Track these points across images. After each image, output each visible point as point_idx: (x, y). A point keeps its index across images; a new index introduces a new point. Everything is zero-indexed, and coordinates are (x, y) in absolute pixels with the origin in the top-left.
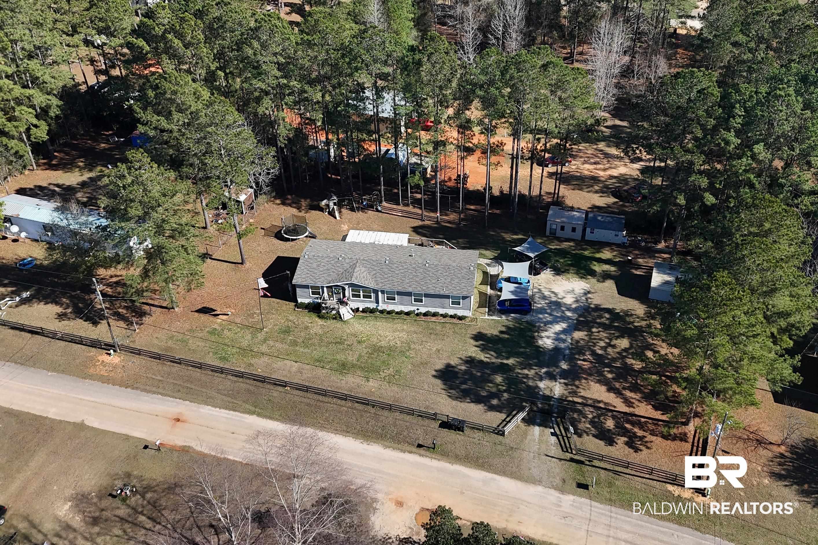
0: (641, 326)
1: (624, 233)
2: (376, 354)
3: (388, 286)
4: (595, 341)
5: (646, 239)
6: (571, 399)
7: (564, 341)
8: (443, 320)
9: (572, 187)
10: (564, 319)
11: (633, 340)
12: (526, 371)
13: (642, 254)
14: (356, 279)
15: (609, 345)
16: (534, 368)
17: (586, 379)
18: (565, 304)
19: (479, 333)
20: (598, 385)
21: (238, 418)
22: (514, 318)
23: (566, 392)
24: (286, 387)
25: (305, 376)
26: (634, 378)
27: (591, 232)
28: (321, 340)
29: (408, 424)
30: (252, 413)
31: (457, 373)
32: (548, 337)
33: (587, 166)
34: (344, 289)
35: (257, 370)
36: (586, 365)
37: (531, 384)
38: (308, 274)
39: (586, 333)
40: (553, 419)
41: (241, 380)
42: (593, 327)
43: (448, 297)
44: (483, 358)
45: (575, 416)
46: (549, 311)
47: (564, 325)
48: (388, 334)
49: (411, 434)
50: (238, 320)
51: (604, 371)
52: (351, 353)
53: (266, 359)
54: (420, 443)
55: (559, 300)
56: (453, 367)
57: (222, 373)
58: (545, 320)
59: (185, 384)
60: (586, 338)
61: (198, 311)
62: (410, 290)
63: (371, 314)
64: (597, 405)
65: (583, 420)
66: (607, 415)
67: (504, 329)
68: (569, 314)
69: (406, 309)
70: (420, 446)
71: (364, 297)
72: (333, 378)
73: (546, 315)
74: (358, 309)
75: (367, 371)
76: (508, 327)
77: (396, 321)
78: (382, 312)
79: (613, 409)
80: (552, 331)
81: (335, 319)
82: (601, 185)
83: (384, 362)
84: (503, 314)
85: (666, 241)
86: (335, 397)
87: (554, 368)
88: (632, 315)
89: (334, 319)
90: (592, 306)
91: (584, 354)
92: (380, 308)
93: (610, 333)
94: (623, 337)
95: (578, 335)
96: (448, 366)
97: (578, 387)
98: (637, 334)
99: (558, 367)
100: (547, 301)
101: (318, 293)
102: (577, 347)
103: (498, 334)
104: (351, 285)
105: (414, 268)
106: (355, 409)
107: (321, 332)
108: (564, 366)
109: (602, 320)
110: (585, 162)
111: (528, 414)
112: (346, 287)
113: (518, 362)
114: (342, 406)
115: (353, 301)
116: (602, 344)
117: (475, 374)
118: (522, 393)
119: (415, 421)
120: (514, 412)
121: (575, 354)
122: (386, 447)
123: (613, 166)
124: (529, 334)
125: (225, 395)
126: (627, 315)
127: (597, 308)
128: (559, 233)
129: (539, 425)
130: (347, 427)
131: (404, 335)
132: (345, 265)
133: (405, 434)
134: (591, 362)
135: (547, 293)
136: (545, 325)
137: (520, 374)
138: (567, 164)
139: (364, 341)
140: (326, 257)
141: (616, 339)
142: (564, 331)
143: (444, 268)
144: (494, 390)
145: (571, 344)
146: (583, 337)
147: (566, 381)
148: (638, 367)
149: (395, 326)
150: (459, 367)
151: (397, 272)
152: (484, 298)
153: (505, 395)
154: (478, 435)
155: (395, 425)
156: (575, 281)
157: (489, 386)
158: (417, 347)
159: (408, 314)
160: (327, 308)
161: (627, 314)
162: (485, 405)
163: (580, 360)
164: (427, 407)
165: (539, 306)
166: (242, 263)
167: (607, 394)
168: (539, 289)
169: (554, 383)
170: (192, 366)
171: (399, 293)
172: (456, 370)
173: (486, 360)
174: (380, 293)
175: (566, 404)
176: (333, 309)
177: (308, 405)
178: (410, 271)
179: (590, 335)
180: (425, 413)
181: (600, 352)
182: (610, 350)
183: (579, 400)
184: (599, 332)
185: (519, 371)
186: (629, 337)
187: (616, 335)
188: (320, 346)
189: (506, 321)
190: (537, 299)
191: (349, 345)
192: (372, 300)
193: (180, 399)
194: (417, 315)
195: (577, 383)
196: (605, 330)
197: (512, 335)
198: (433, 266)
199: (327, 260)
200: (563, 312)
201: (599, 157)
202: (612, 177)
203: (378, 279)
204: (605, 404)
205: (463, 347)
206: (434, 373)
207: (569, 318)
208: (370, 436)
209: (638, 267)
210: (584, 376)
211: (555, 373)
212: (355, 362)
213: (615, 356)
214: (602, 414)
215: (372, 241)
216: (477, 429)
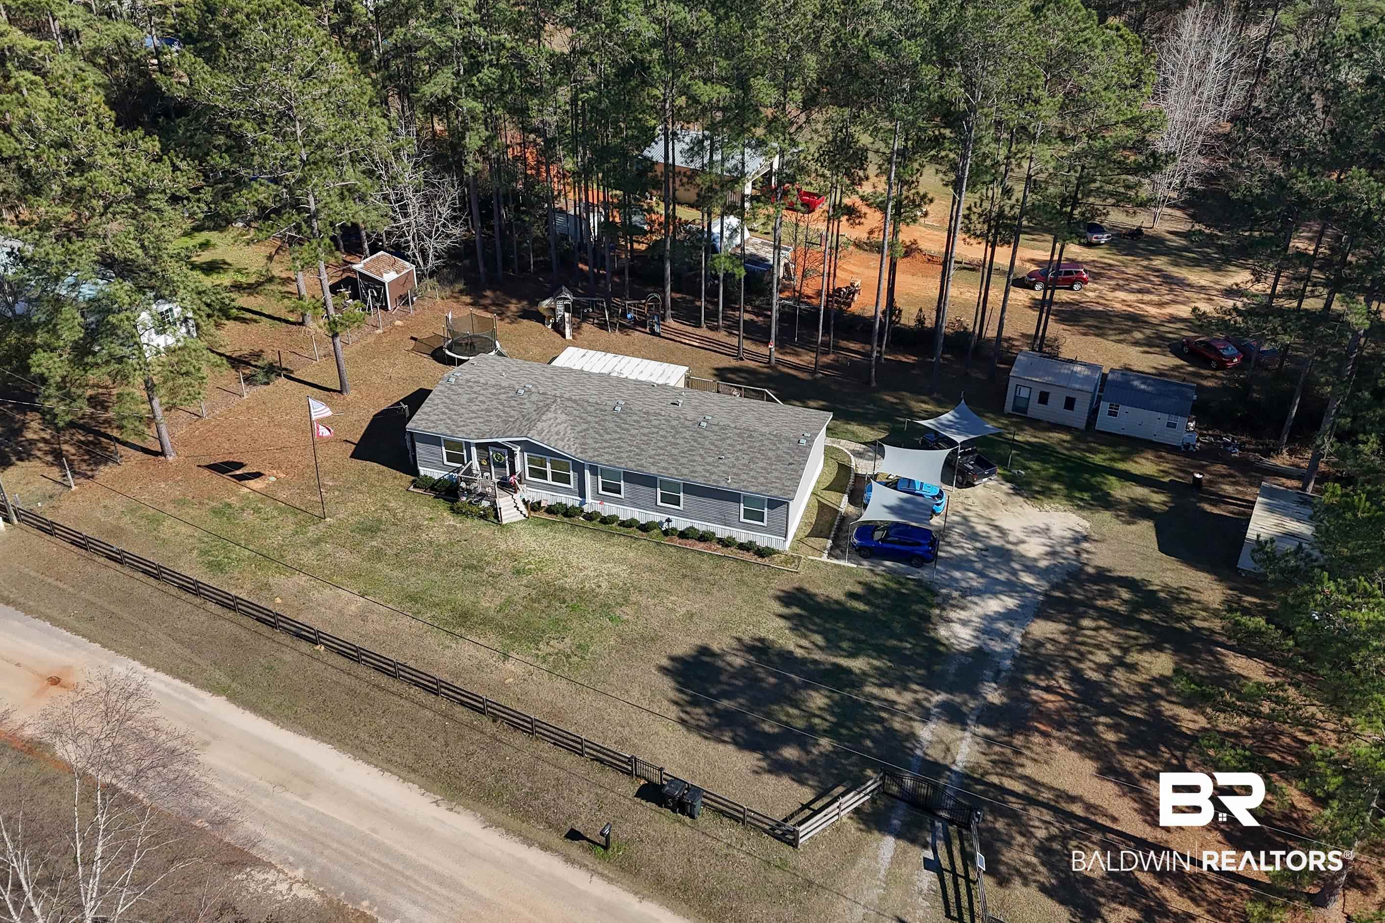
0: (1212, 631)
1: (1192, 424)
2: (545, 602)
3: (606, 457)
4: (1083, 649)
5: (1244, 443)
6: (995, 779)
7: (1005, 637)
8: (720, 551)
9: (1082, 329)
10: (1012, 587)
11: (1184, 660)
12: (890, 694)
13: (1231, 476)
14: (539, 434)
15: (1120, 662)
16: (915, 687)
17: (1044, 734)
18: (1023, 556)
19: (799, 589)
20: (1074, 755)
21: (183, 698)
22: (890, 571)
23: (983, 760)
24: (316, 643)
25: (370, 626)
26: (1178, 753)
27: (1110, 413)
28: (437, 556)
29: (562, 775)
30: (216, 689)
31: (720, 671)
32: (964, 623)
33: (1121, 295)
34: (512, 455)
35: (273, 600)
36: (1052, 702)
37: (897, 726)
38: (444, 413)
39: (1063, 627)
40: (938, 824)
41: (231, 614)
42: (1083, 615)
43: (734, 497)
44: (791, 647)
45: (1000, 825)
46: (979, 566)
47: (1011, 602)
48: (587, 563)
49: (561, 802)
50: (282, 495)
51: (1097, 724)
52: (491, 592)
53: (302, 580)
54: (579, 827)
55: (1010, 547)
56: (713, 654)
57: (197, 594)
58: (964, 584)
59: (112, 608)
60: (1062, 639)
61: (209, 467)
62: (653, 471)
63: (566, 519)
64: (1064, 805)
65: (1020, 839)
66: (1088, 838)
67: (858, 589)
68: (1027, 579)
69: (642, 516)
70: (574, 835)
71: (556, 477)
72: (430, 640)
73: (971, 575)
74: (539, 503)
75: (511, 637)
76: (870, 588)
77: (615, 540)
78: (590, 517)
79: (1109, 823)
80: (979, 610)
81: (484, 517)
82: (1148, 332)
83: (557, 622)
84: (865, 557)
85: (1291, 453)
86: (417, 684)
87: (966, 696)
88: (1189, 601)
89: (482, 517)
90: (1090, 570)
91: (1050, 675)
92: (587, 508)
93: (1129, 637)
94: (1161, 650)
95: (1041, 629)
96: (704, 651)
97: (1017, 752)
98: (1199, 646)
99: (975, 694)
100: (978, 545)
101: (460, 459)
102: (1035, 656)
103: (843, 598)
104: (528, 447)
105: (673, 427)
106: (452, 718)
107: (442, 539)
108: (994, 695)
109: (1111, 603)
110: (1118, 287)
111: (873, 801)
112: (517, 450)
113: (876, 668)
114: (424, 707)
115: (530, 485)
116: (1102, 657)
117: (762, 680)
118: (869, 743)
119: (581, 770)
120: (840, 789)
121: (1024, 671)
122: (491, 823)
123: (1180, 299)
124: (916, 607)
125: (182, 643)
126: (1177, 600)
127: (1103, 577)
128: (1035, 409)
129: (898, 836)
130: (418, 757)
131: (622, 572)
132: (528, 405)
133: (548, 797)
134: (1066, 697)
135: (980, 528)
136: (963, 596)
137: (876, 698)
138: (1076, 287)
139: (530, 571)
140: (493, 386)
141: (1140, 652)
142: (1008, 616)
143: (740, 435)
144: (800, 724)
145: (1022, 647)
146: (1056, 636)
147: (990, 732)
148: (1191, 725)
149: (611, 550)
150: (729, 658)
151: (634, 432)
152: (828, 517)
153: (825, 743)
154: (729, 831)
155: (531, 772)
156: (1057, 510)
157: (788, 715)
158: (643, 600)
159: (645, 528)
160: (469, 492)
161: (1177, 596)
162: (766, 757)
163: (1038, 687)
164: (622, 741)
165: (957, 552)
166: (340, 392)
167: (1096, 783)
168: (965, 518)
169: (959, 733)
170: (145, 572)
171: (630, 477)
172: (720, 663)
173: (799, 652)
174: (587, 473)
175: (982, 793)
176: (483, 495)
177: (352, 692)
178: (661, 433)
179: (1073, 634)
180: (615, 755)
181: (1095, 676)
182: (1119, 674)
183: (1018, 787)
184: (1096, 629)
185: (875, 691)
186: (1176, 652)
187: (1141, 641)
188: (429, 568)
189: (869, 574)
190: (956, 537)
191: (490, 576)
192: (572, 486)
193: (84, 636)
194: (666, 533)
195: (1018, 740)
196: (1115, 626)
197: (878, 607)
198: (716, 428)
199: (492, 390)
200: (1014, 572)
201: (1150, 282)
202: (1174, 319)
203: (590, 441)
204: (1089, 807)
205: (750, 615)
206: (665, 662)
207: (1026, 587)
208: (461, 789)
209: (1220, 499)
210: (1042, 727)
211: (965, 709)
212: (491, 613)
213: (1131, 693)
214: (1075, 834)
215: (605, 371)
216: (731, 817)
